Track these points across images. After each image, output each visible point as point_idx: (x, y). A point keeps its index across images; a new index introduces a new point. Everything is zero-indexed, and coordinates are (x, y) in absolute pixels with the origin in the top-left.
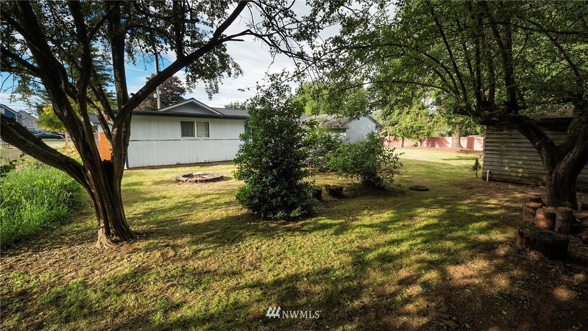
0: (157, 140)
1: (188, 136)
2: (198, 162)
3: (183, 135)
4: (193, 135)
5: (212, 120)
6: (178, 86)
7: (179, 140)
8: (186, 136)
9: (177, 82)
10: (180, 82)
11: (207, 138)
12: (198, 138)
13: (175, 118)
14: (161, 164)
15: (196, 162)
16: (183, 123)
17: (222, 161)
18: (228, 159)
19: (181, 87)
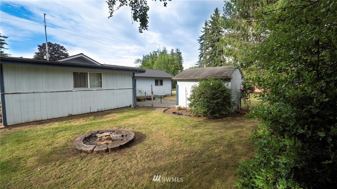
0: (46, 92)
1: (81, 87)
2: (91, 112)
3: (75, 86)
4: (85, 85)
5: (105, 71)
6: (64, 52)
7: (72, 91)
8: (78, 87)
9: (62, 49)
10: (65, 49)
11: (100, 88)
12: (92, 89)
13: (67, 68)
14: (50, 117)
15: (89, 111)
16: (75, 74)
17: (114, 109)
18: (119, 107)
19: (65, 52)
